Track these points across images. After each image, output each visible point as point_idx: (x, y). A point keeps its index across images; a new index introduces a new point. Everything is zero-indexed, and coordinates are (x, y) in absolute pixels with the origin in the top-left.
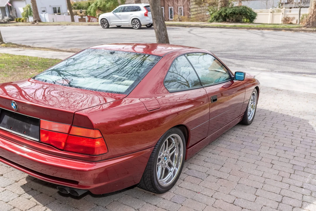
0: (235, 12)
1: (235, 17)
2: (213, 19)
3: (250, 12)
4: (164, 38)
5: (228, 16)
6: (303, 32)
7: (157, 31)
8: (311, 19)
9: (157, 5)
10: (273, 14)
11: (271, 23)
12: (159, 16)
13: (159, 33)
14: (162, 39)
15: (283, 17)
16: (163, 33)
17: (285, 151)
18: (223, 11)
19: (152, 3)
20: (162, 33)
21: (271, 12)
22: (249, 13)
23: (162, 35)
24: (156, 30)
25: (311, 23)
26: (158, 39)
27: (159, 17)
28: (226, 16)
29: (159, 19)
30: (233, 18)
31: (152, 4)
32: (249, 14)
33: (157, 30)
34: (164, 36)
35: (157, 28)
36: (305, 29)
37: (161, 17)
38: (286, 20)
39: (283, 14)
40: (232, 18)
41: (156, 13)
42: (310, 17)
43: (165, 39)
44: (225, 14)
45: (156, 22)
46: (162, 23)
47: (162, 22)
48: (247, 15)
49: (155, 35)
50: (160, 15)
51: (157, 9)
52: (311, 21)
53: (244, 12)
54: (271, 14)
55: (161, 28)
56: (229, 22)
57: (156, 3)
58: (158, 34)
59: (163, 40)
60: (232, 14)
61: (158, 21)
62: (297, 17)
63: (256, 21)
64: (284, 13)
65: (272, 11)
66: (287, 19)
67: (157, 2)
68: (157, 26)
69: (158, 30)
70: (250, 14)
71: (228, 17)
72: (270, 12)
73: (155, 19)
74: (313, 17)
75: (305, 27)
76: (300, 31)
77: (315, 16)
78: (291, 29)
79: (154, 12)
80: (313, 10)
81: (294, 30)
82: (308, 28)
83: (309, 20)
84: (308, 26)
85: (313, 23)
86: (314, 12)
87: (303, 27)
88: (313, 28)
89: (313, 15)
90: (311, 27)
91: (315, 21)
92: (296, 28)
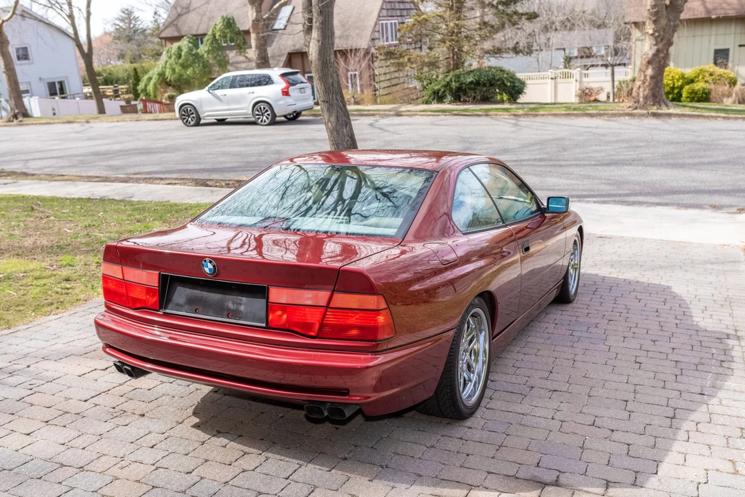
0: (479, 80)
1: (480, 91)
2: (430, 96)
3: (510, 80)
4: (348, 141)
5: (465, 89)
6: (627, 118)
7: (332, 128)
8: (641, 90)
10: (556, 83)
11: (553, 101)
12: (334, 96)
13: (337, 131)
14: (343, 145)
15: (578, 87)
16: (345, 130)
17: (654, 341)
18: (453, 80)
19: (319, 68)
20: (343, 131)
21: (552, 79)
22: (510, 82)
23: (343, 134)
24: (330, 125)
25: (641, 100)
26: (333, 144)
27: (335, 98)
28: (459, 89)
29: (335, 102)
30: (475, 93)
31: (318, 70)
32: (509, 84)
33: (332, 125)
34: (347, 138)
35: (331, 120)
36: (630, 112)
37: (338, 97)
38: (586, 95)
39: (576, 81)
40: (473, 94)
41: (327, 89)
42: (638, 86)
43: (350, 144)
44: (457, 85)
45: (328, 109)
46: (342, 110)
47: (341, 108)
48: (506, 85)
49: (327, 137)
50: (336, 94)
51: (330, 80)
52: (641, 95)
53: (499, 80)
54: (553, 81)
55: (340, 122)
56: (465, 102)
57: (328, 67)
58: (335, 133)
59: (346, 146)
60: (473, 86)
61: (332, 105)
62: (608, 88)
63: (523, 99)
64: (578, 80)
65: (553, 77)
66: (587, 91)
68: (331, 116)
69: (334, 124)
70: (512, 85)
71: (465, 94)
72: (550, 77)
73: (327, 102)
74: (645, 85)
75: (630, 107)
76: (620, 115)
77: (650, 84)
78: (601, 112)
79: (325, 86)
80: (644, 72)
81: (608, 114)
82: (636, 108)
83: (638, 93)
84: (636, 104)
85: (646, 98)
86: (645, 76)
87: (625, 108)
88: (646, 109)
89: (644, 83)
90: (643, 107)
91: (650, 94)
92: (611, 110)
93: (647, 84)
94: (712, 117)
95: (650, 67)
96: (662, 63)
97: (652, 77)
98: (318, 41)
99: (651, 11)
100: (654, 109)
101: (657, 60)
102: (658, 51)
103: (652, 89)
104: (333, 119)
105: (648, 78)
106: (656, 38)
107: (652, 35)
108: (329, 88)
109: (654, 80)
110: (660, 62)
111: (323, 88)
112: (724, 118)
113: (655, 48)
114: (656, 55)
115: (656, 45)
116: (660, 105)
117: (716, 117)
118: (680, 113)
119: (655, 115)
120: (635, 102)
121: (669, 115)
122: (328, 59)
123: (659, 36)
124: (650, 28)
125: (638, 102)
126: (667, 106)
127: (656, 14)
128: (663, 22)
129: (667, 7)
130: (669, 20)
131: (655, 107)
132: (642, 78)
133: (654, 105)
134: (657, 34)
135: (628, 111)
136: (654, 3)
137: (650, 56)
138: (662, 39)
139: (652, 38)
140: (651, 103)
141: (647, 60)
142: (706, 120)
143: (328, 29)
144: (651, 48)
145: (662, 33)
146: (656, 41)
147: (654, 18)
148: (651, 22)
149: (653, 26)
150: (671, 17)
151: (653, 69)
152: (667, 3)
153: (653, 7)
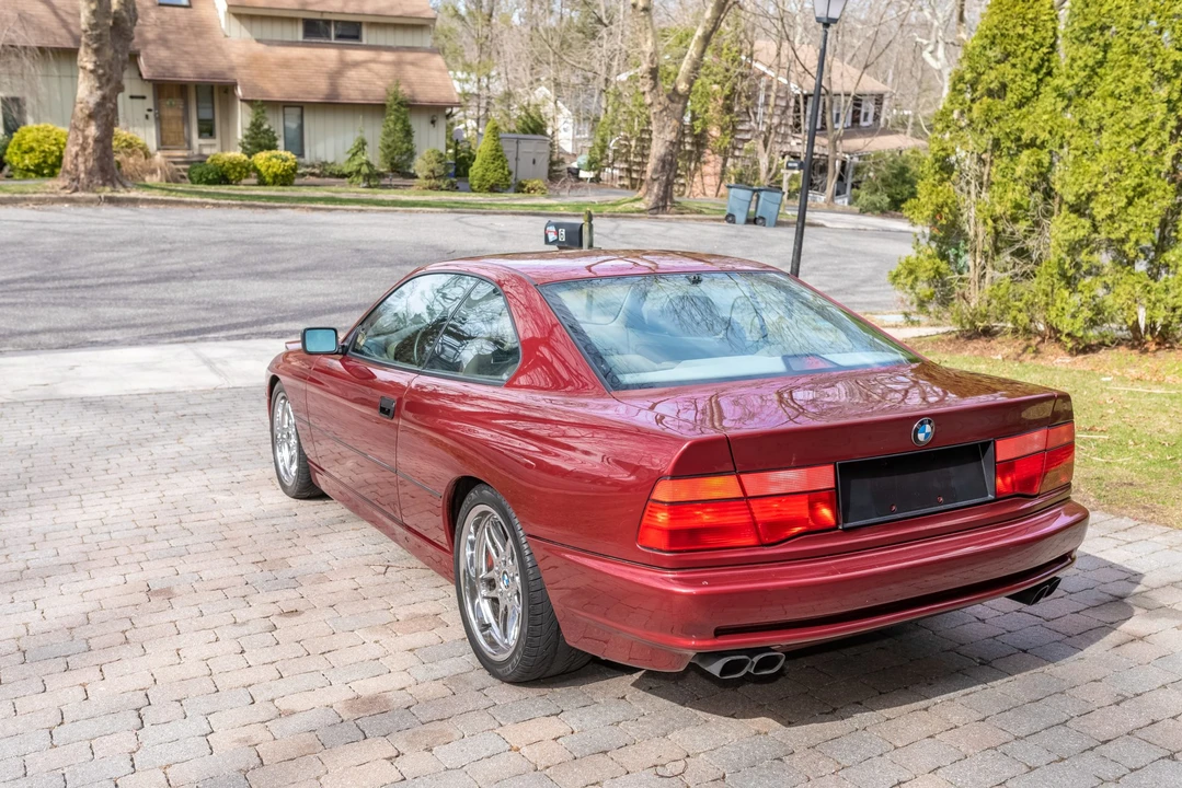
6: (66, 205)
8: (80, 159)
25: (82, 176)
36: (69, 196)
42: (73, 153)
52: (82, 167)
74: (87, 153)
75: (65, 188)
76: (54, 201)
77: (94, 151)
78: (17, 196)
80: (83, 131)
81: (30, 199)
82: (76, 190)
83: (76, 165)
84: (75, 183)
85: (89, 173)
86: (85, 138)
87: (58, 189)
88: (94, 192)
89: (84, 149)
90: (87, 188)
91: (96, 168)
92: (35, 193)
93: (90, 150)
94: (196, 203)
95: (93, 123)
96: (110, 118)
97: (97, 141)
99: (89, 33)
100: (107, 192)
101: (104, 113)
102: (104, 98)
103: (99, 159)
105: (90, 141)
106: (99, 78)
107: (92, 72)
109: (101, 145)
110: (107, 115)
112: (214, 205)
113: (99, 93)
114: (101, 104)
115: (100, 88)
116: (114, 186)
117: (203, 205)
118: (150, 197)
119: (111, 201)
120: (73, 180)
121: (134, 201)
123: (104, 75)
124: (86, 60)
125: (77, 179)
126: (124, 186)
127: (99, 38)
128: (109, 53)
129: (110, 29)
130: (116, 51)
131: (108, 189)
132: (81, 141)
133: (104, 185)
134: (101, 71)
135: (63, 194)
136: (93, 21)
137: (91, 105)
138: (109, 80)
139: (92, 76)
140: (100, 182)
141: (87, 112)
142: (189, 208)
144: (91, 93)
145: (108, 70)
146: (100, 82)
147: (95, 46)
148: (90, 51)
149: (94, 59)
150: (118, 46)
151: (98, 127)
152: (111, 23)
153: (93, 27)
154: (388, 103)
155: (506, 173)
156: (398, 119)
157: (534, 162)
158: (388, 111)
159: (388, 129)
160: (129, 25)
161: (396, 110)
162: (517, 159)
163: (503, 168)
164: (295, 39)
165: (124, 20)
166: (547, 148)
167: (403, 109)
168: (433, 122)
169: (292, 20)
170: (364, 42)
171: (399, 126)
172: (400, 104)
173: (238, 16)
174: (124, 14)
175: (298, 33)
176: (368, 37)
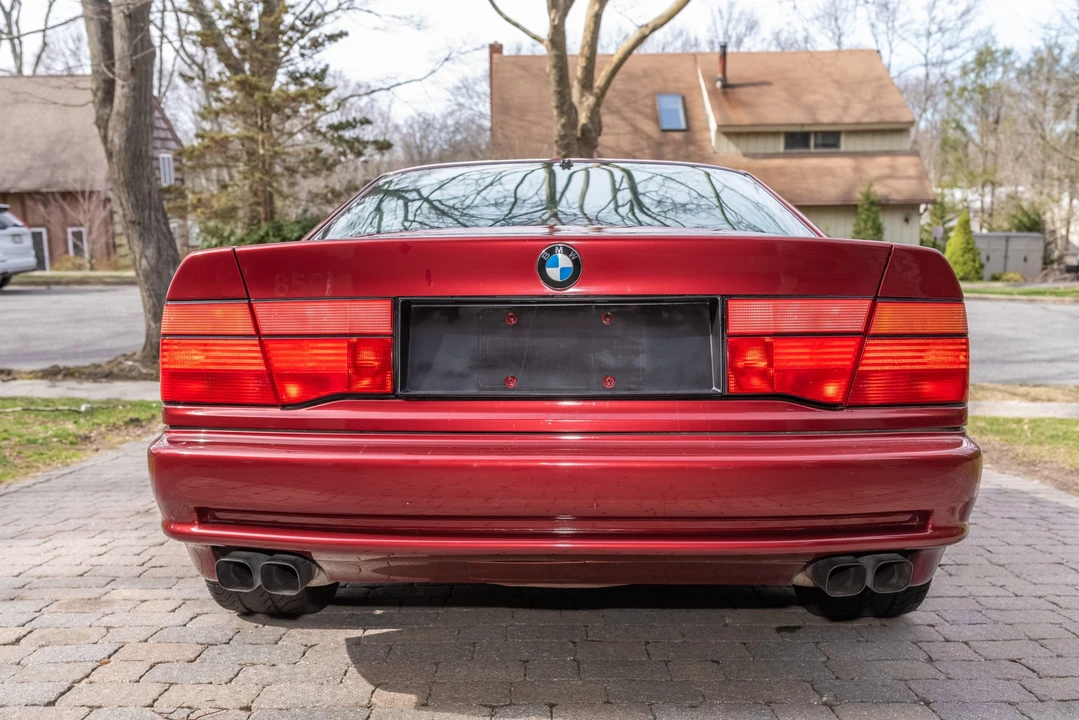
7: (148, 268)
9: (145, 174)
12: (153, 213)
13: (159, 273)
19: (127, 165)
24: (144, 262)
26: (150, 296)
27: (153, 218)
29: (154, 223)
31: (123, 169)
33: (148, 262)
35: (147, 254)
37: (160, 217)
41: (140, 202)
45: (141, 235)
46: (166, 238)
47: (164, 234)
50: (157, 210)
51: (146, 187)
55: (165, 257)
57: (142, 164)
58: (155, 276)
61: (149, 229)
67: (145, 162)
68: (147, 247)
69: (152, 262)
73: (139, 224)
79: (135, 196)
98: (127, 119)
99: (560, 142)
104: (150, 252)
108: (144, 200)
111: (133, 199)
122: (144, 149)
129: (578, 139)
136: (562, 133)
143: (145, 101)
152: (579, 134)
153: (562, 137)
154: (859, 203)
155: (977, 265)
156: (868, 217)
157: (1025, 260)
158: (860, 210)
159: (858, 228)
160: (593, 134)
161: (868, 210)
162: (1006, 257)
163: (974, 261)
164: (776, 151)
165: (589, 131)
166: (1040, 246)
167: (874, 209)
168: (907, 220)
169: (775, 134)
170: (843, 148)
171: (870, 224)
172: (872, 204)
173: (728, 134)
174: (590, 126)
175: (780, 145)
176: (846, 144)
